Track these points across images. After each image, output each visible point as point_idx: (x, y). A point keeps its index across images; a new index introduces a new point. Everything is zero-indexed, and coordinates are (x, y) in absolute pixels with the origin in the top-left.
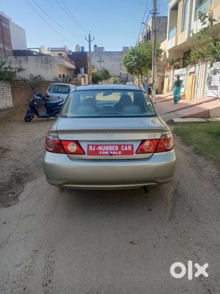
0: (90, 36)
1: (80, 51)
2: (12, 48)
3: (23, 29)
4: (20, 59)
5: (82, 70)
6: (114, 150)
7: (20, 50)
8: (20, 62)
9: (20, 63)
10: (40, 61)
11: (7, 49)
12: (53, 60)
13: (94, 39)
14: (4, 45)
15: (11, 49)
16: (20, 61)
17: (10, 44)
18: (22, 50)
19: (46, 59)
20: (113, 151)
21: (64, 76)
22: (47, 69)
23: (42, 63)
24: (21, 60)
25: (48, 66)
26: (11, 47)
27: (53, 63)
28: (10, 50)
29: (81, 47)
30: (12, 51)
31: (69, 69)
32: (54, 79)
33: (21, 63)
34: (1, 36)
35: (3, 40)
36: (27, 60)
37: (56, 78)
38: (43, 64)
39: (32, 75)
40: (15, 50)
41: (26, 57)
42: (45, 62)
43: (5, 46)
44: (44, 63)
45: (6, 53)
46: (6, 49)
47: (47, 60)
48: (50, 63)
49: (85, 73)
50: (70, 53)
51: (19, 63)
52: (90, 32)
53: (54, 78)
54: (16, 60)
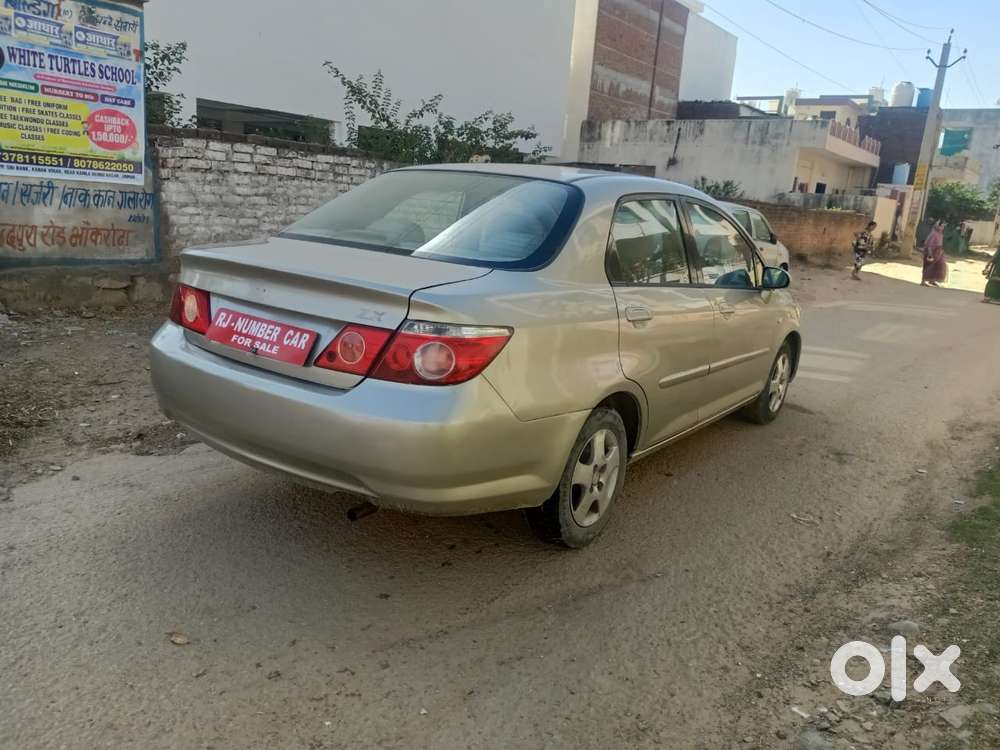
0: (947, 48)
1: (914, 104)
2: (677, 95)
3: (732, 36)
4: (679, 130)
5: (903, 170)
6: (267, 338)
7: (701, 102)
8: (678, 137)
9: (677, 142)
10: (741, 135)
11: (662, 98)
12: (787, 133)
13: (964, 57)
14: (653, 87)
15: (674, 99)
16: (679, 134)
17: (672, 84)
18: (706, 103)
19: (764, 131)
20: (262, 340)
21: (821, 188)
22: (759, 162)
23: (747, 143)
24: (681, 132)
25: (766, 151)
26: (674, 94)
27: (786, 141)
28: (667, 101)
29: (921, 90)
30: (676, 106)
31: (855, 167)
32: (774, 197)
33: (680, 140)
34: (653, 59)
35: (655, 70)
36: (702, 131)
37: (781, 192)
38: (750, 145)
39: (703, 179)
40: (685, 103)
41: (700, 121)
42: (758, 140)
43: (657, 90)
44: (754, 142)
45: (652, 109)
46: (658, 97)
47: (767, 133)
48: (774, 142)
49: (910, 181)
50: (873, 111)
51: (675, 140)
52: (952, 31)
53: (773, 194)
54: (668, 130)
